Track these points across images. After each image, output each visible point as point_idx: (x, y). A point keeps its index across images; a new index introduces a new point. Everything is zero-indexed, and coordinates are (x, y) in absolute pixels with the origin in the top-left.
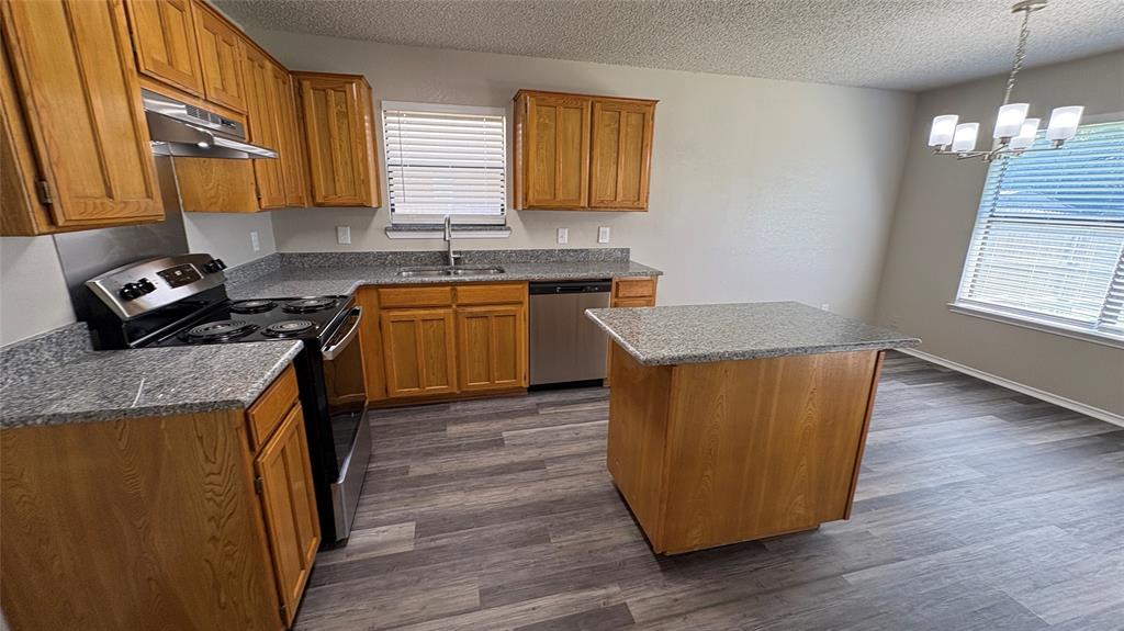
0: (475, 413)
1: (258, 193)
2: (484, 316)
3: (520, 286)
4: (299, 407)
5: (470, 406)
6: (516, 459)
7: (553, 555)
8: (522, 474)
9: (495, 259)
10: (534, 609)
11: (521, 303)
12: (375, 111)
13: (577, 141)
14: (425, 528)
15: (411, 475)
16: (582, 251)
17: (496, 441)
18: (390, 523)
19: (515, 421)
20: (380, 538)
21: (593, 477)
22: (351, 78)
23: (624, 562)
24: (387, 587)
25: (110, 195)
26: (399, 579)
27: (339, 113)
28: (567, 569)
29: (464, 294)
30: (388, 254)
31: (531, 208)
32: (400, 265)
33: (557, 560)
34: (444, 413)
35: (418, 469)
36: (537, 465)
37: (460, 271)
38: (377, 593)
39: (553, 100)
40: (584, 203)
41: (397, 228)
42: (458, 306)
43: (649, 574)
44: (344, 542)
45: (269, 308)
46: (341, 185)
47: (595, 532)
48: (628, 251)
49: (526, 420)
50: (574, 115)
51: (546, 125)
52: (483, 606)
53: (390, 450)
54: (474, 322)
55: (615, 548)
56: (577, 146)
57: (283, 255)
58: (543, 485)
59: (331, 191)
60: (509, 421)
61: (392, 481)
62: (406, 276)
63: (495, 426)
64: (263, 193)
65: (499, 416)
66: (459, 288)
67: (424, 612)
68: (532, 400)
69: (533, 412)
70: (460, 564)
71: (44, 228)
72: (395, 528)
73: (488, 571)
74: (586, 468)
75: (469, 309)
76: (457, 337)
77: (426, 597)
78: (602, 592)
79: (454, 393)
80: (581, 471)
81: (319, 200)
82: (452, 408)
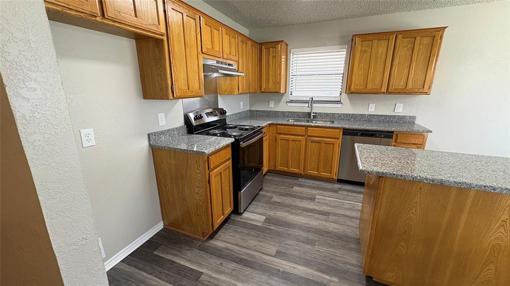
0: (309, 184)
1: (238, 88)
2: (319, 142)
3: (338, 130)
4: (231, 161)
5: (308, 181)
6: (317, 208)
7: (313, 252)
8: (316, 215)
9: (332, 117)
10: (294, 268)
11: (338, 139)
12: (288, 54)
13: (384, 57)
14: (268, 220)
15: (272, 200)
16: (382, 116)
17: (312, 198)
18: (258, 214)
19: (325, 193)
20: (252, 217)
21: (351, 228)
22: (278, 42)
23: (347, 272)
24: (247, 234)
25: (189, 89)
26: (252, 233)
27: (273, 57)
28: (317, 260)
29: (311, 131)
30: (286, 112)
31: (351, 93)
32: (290, 117)
33: (314, 255)
34: (295, 181)
35: (276, 199)
36: (326, 214)
37: (314, 122)
38: (244, 234)
39: (372, 37)
40: (384, 90)
41: (292, 101)
42: (308, 136)
43: (358, 283)
44: (241, 214)
45: (235, 127)
46: (271, 84)
47: (339, 252)
48: (414, 118)
49: (330, 194)
50: (384, 43)
51: (365, 51)
52: (275, 256)
53: (270, 189)
54: (314, 144)
55: (346, 263)
56: (383, 60)
57: (251, 110)
58: (324, 223)
59: (267, 87)
60: (322, 192)
61: (265, 200)
62: (291, 122)
63: (314, 192)
64: (240, 88)
65: (318, 188)
66: (309, 128)
67: (254, 248)
68: (337, 186)
69: (336, 191)
70: (275, 238)
71: (172, 98)
72: (259, 216)
73: (283, 245)
74: (349, 223)
75: (312, 138)
76: (305, 150)
77: (257, 243)
78: (329, 278)
79: (301, 174)
80: (346, 224)
81: (263, 90)
82: (300, 180)
